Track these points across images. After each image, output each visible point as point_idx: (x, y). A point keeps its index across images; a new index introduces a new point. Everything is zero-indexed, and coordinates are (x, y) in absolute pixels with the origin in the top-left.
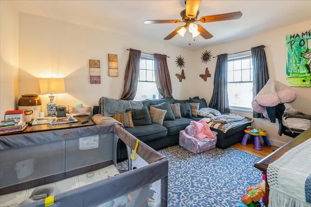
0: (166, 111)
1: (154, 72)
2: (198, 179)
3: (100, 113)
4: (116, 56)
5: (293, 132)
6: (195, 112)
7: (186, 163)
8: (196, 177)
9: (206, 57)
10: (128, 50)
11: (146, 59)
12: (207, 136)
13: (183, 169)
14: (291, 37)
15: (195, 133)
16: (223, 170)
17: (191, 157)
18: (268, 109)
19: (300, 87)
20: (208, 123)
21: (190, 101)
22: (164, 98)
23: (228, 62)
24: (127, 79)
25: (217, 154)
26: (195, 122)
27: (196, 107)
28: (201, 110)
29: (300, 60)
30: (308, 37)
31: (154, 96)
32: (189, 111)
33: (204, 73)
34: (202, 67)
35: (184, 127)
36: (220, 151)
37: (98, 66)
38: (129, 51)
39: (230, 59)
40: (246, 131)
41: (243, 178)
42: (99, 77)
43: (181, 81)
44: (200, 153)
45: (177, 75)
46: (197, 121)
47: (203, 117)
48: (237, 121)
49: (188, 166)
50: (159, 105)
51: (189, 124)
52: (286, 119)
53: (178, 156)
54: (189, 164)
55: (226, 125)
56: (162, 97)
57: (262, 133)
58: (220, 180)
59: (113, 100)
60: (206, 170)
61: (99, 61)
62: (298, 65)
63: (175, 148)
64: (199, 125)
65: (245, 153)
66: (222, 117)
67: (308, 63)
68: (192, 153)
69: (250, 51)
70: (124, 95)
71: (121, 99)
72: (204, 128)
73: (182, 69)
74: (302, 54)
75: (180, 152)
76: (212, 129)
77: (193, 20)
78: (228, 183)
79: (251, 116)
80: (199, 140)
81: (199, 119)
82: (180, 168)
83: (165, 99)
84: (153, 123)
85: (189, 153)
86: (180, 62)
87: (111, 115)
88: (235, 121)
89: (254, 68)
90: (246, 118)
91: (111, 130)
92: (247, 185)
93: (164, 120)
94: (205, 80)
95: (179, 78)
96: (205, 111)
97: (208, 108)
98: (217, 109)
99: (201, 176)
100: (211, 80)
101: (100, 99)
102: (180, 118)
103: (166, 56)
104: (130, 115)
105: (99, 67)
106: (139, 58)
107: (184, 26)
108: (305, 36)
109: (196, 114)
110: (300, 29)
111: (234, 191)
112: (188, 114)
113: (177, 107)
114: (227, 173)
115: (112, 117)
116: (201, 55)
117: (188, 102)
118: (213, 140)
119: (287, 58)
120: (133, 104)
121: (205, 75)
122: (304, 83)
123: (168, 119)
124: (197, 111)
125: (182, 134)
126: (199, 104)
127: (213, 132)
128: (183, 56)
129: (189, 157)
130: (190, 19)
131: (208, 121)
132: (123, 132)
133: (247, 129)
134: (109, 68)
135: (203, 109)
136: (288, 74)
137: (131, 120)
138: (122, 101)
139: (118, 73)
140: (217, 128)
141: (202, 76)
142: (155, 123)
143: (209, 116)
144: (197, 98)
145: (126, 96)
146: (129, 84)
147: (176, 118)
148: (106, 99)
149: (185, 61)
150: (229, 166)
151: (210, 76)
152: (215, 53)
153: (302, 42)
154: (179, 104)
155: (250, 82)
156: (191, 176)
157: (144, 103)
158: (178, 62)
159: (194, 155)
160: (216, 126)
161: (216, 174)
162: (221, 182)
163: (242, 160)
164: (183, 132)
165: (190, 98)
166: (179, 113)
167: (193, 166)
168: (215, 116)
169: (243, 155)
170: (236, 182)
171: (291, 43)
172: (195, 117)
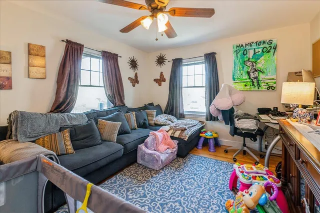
0: (121, 123)
1: (101, 74)
2: (169, 206)
3: (10, 138)
4: (43, 47)
5: (243, 132)
6: (152, 120)
7: (151, 186)
8: (167, 204)
9: (161, 61)
10: (63, 41)
11: (91, 56)
12: (168, 147)
13: (148, 196)
14: (237, 47)
15: (155, 145)
16: (192, 184)
17: (154, 176)
18: (224, 112)
19: (243, 91)
20: (168, 132)
21: (145, 108)
22: (115, 106)
23: (183, 67)
24: (62, 83)
25: (180, 165)
26: (154, 132)
27: (153, 115)
28: (157, 117)
29: (243, 68)
30: (250, 48)
31: (101, 105)
32: (145, 120)
33: (158, 77)
34: (156, 71)
35: (142, 140)
36: (181, 160)
37: (7, 62)
38: (65, 44)
39: (185, 64)
40: (201, 135)
41: (212, 189)
42: (9, 79)
43: (134, 86)
44: (162, 169)
45: (130, 79)
46: (156, 130)
47: (161, 125)
48: (194, 126)
49: (154, 190)
50: (110, 116)
51: (148, 136)
52: (238, 120)
53: (139, 178)
54: (154, 186)
55: (186, 131)
56: (112, 105)
57: (215, 135)
58: (192, 199)
59: (36, 114)
60: (175, 189)
61: (10, 53)
62: (242, 71)
63: (133, 168)
64: (159, 134)
65: (204, 157)
66: (180, 123)
67: (249, 71)
68: (154, 170)
69: (204, 57)
70: (56, 106)
71: (51, 112)
72: (164, 138)
73: (136, 72)
74: (245, 62)
75: (140, 172)
76: (173, 138)
77: (161, 10)
78: (201, 199)
79: (204, 119)
80: (161, 153)
81: (157, 127)
82: (145, 196)
83: (116, 108)
84: (104, 141)
85: (150, 171)
86: (134, 64)
87: (32, 139)
88: (192, 126)
89: (206, 74)
90: (200, 122)
91: (33, 167)
92: (218, 196)
93: (118, 135)
94: (160, 85)
95: (132, 82)
96: (162, 118)
97: (164, 115)
98: (172, 115)
99: (171, 200)
100: (166, 85)
101: (10, 115)
102: (135, 129)
103: (117, 55)
104: (68, 134)
105: (10, 63)
106: (81, 54)
107: (150, 16)
108: (247, 47)
109: (152, 123)
110: (244, 40)
111: (210, 208)
112: (144, 123)
113: (133, 116)
114: (196, 188)
115: (34, 142)
116: (156, 59)
117: (143, 110)
118: (174, 149)
119: (234, 65)
120: (70, 118)
121: (160, 80)
122: (246, 88)
123: (122, 132)
124: (154, 119)
125: (141, 149)
126: (156, 111)
127: (174, 141)
128: (136, 58)
129: (152, 177)
130: (159, 8)
131: (167, 130)
132: (58, 171)
133: (202, 133)
134: (29, 66)
135: (159, 116)
136: (234, 79)
137: (69, 143)
138: (52, 114)
139: (45, 73)
140: (177, 136)
141: (156, 80)
142: (105, 141)
143: (167, 124)
144: (151, 104)
145: (59, 107)
146: (65, 90)
147: (132, 130)
148: (22, 114)
149: (138, 63)
150: (195, 177)
151: (164, 80)
152: (170, 56)
153: (245, 52)
154: (134, 113)
155: (202, 87)
156: (161, 204)
157: (88, 115)
158: (131, 64)
159: (157, 172)
160: (177, 134)
161: (186, 192)
162: (194, 201)
163: (204, 166)
164: (142, 146)
165: (145, 105)
166: (134, 124)
167: (159, 188)
168: (172, 122)
169: (203, 161)
170: (207, 196)
171: (237, 52)
172: (152, 126)
